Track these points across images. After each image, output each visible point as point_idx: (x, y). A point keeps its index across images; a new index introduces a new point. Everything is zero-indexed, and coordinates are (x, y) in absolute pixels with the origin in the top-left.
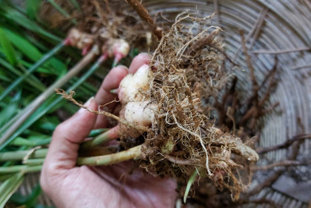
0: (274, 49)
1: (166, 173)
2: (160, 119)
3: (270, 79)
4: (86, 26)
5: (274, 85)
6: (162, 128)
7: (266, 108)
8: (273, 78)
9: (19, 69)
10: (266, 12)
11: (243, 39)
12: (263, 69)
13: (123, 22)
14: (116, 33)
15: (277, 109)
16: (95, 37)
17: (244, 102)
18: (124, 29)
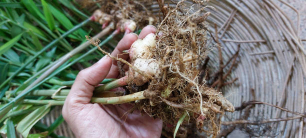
0: (239, 39)
1: (159, 115)
2: (164, 70)
3: (233, 60)
4: (107, 8)
5: (235, 65)
6: (164, 77)
7: (228, 81)
8: (236, 60)
9: (56, 33)
10: (235, 13)
11: (216, 30)
12: (228, 52)
13: (133, 8)
14: (127, 15)
15: (236, 82)
16: (112, 17)
17: (212, 75)
18: (133, 13)
